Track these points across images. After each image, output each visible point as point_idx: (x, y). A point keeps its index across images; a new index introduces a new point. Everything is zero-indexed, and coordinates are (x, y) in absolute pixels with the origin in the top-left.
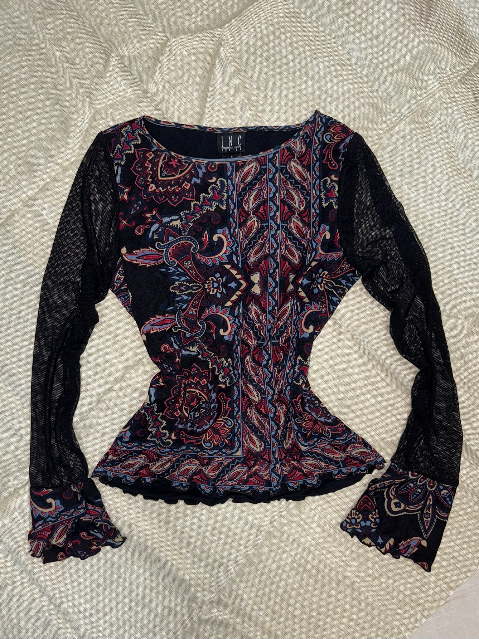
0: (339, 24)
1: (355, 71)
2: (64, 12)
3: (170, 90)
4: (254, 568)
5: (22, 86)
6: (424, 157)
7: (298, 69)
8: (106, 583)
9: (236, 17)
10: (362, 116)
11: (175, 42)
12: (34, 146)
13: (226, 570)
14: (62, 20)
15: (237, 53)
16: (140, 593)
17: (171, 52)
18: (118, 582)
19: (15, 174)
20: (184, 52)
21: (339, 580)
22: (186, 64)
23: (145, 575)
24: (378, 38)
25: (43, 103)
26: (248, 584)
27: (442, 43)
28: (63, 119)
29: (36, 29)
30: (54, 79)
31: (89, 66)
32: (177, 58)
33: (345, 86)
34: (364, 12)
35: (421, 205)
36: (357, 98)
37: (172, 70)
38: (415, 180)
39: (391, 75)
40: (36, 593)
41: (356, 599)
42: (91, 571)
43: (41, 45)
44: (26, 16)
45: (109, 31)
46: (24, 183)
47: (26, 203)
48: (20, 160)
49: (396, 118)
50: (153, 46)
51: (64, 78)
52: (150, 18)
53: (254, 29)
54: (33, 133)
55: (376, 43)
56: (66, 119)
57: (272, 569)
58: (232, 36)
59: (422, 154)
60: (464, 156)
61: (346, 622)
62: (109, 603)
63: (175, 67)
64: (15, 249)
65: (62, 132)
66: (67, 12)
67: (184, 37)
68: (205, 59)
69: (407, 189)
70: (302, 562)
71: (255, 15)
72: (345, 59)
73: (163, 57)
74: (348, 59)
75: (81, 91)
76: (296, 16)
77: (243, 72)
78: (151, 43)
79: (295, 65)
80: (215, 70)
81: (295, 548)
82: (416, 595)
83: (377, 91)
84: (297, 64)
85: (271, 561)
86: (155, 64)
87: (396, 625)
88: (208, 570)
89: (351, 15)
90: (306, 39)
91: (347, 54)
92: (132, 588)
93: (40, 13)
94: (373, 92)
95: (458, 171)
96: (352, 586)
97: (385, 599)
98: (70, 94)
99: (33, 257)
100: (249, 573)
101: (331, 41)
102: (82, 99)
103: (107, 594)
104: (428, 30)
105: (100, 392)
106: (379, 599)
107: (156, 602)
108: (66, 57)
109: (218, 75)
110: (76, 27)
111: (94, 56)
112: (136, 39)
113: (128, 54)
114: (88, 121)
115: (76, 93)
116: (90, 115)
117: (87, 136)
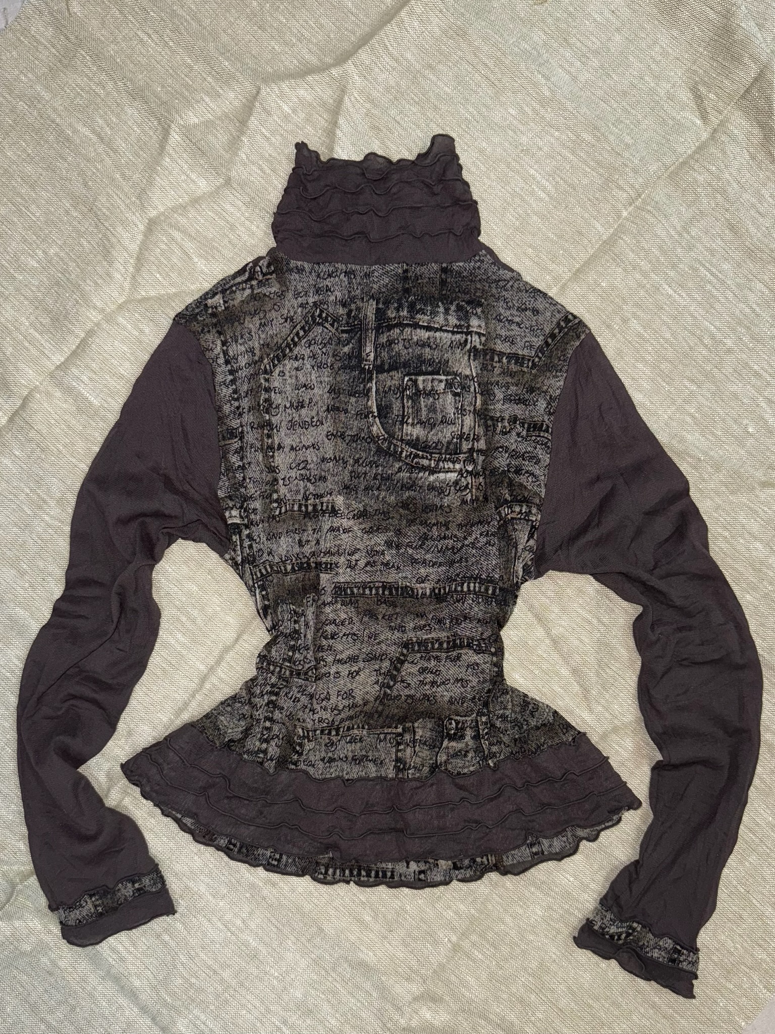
0: (531, 38)
1: (566, 110)
2: (89, 63)
3: (268, 171)
4: (482, 936)
5: (32, 187)
6: (692, 237)
8: (242, 985)
9: (364, 45)
10: (585, 181)
11: (270, 94)
12: (58, 284)
13: (436, 943)
14: (87, 75)
15: (372, 101)
16: (298, 994)
17: (265, 109)
18: (261, 980)
19: (32, 331)
20: (286, 108)
22: (290, 127)
23: (303, 963)
24: (596, 53)
25: (67, 212)
26: (474, 961)
27: (701, 49)
28: (100, 236)
29: (47, 96)
30: (82, 173)
31: (136, 146)
32: (276, 118)
33: (552, 136)
34: (570, 14)
35: (696, 314)
36: (573, 153)
37: (268, 139)
38: (682, 275)
39: (625, 110)
40: (131, 1012)
42: (216, 967)
43: (58, 120)
44: (30, 75)
45: (163, 86)
46: (47, 345)
47: (52, 375)
48: (37, 308)
49: (641, 180)
50: (236, 103)
51: (98, 170)
52: (228, 59)
53: (397, 61)
54: (54, 262)
55: (595, 62)
56: (105, 235)
57: (513, 933)
58: (361, 75)
59: (689, 233)
60: (758, 228)
61: (642, 1010)
62: (248, 1016)
63: (273, 133)
64: (43, 451)
65: (99, 257)
66: (94, 63)
67: (284, 85)
68: (320, 116)
69: (670, 292)
71: (395, 38)
72: (547, 93)
73: (252, 118)
74: (552, 91)
75: (126, 189)
76: (462, 33)
77: (384, 130)
78: (232, 98)
79: (468, 111)
80: (338, 132)
81: (548, 894)
83: (606, 138)
84: (471, 110)
85: (508, 920)
86: (242, 133)
87: (725, 1008)
88: (406, 945)
89: (550, 21)
90: (480, 67)
91: (549, 83)
92: (285, 988)
93: (51, 69)
94: (598, 140)
95: (750, 253)
98: (108, 194)
99: (74, 460)
100: (474, 944)
101: (523, 66)
102: (127, 201)
103: (244, 1001)
104: (675, 33)
105: (202, 667)
107: (326, 1007)
108: (98, 135)
109: (344, 138)
110: (110, 85)
111: (143, 131)
112: (208, 94)
113: (196, 121)
114: (140, 237)
115: (119, 193)
116: (142, 227)
117: (140, 261)
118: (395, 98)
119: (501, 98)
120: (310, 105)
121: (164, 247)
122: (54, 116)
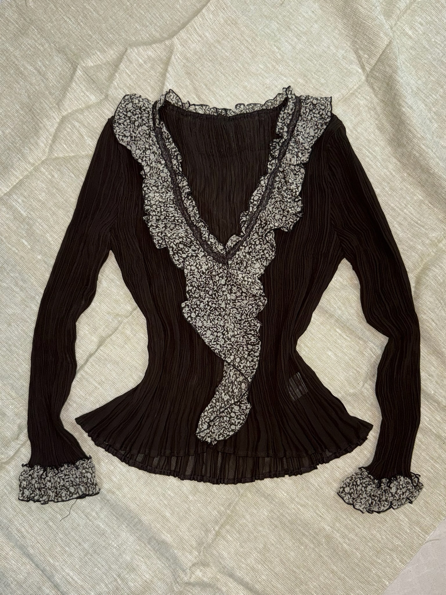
2: (36, 33)
6: (358, 133)
7: (241, 69)
9: (183, 28)
11: (133, 52)
12: (9, 149)
13: (205, 531)
14: (34, 39)
15: (187, 59)
17: (129, 60)
20: (141, 61)
21: (315, 533)
22: (142, 70)
23: (131, 539)
24: (305, 34)
28: (34, 124)
29: (11, 49)
31: (58, 78)
32: (135, 65)
33: (282, 79)
37: (129, 76)
41: (335, 551)
43: (16, 62)
45: (76, 46)
50: (114, 56)
51: (36, 90)
52: (111, 33)
53: (201, 37)
54: (8, 137)
56: (36, 123)
58: (181, 44)
63: (132, 73)
65: (33, 135)
66: (39, 33)
67: (140, 49)
68: (159, 65)
70: (278, 517)
71: (200, 24)
72: (279, 57)
73: (122, 64)
74: (283, 57)
76: (235, 23)
77: (193, 74)
78: (112, 54)
79: (237, 65)
80: (168, 75)
81: (271, 503)
82: (392, 543)
83: (310, 81)
84: (239, 65)
86: (116, 71)
89: (280, 17)
90: (244, 42)
92: (120, 554)
93: (15, 35)
94: (307, 82)
96: (329, 538)
97: (362, 548)
98: (41, 103)
102: (51, 106)
106: (356, 549)
108: (38, 71)
109: (170, 78)
111: (63, 70)
112: (99, 50)
113: (92, 65)
114: (56, 125)
115: (46, 101)
116: (58, 120)
117: (55, 137)
118: (200, 58)
119: (255, 59)
120: (154, 59)
121: (69, 130)
122: (14, 60)
